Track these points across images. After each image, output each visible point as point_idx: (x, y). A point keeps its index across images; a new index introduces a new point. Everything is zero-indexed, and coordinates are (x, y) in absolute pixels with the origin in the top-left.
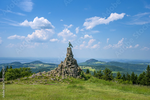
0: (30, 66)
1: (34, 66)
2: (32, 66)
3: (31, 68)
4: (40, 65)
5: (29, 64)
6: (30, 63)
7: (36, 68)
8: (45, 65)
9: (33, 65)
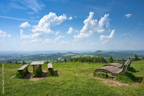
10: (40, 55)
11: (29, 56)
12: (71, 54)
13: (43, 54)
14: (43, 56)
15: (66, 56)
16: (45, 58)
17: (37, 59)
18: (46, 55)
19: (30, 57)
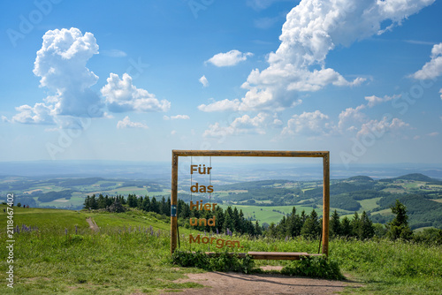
0: (392, 187)
1: (400, 187)
2: (395, 187)
3: (392, 191)
4: (419, 185)
5: (391, 181)
6: (395, 179)
7: (405, 193)
8: (430, 186)
9: (398, 185)
10: (274, 182)
11: (234, 188)
12: (423, 184)
13: (286, 181)
14: (288, 186)
15: (402, 192)
16: (299, 199)
17: (269, 202)
18: (302, 183)
19: (237, 192)
